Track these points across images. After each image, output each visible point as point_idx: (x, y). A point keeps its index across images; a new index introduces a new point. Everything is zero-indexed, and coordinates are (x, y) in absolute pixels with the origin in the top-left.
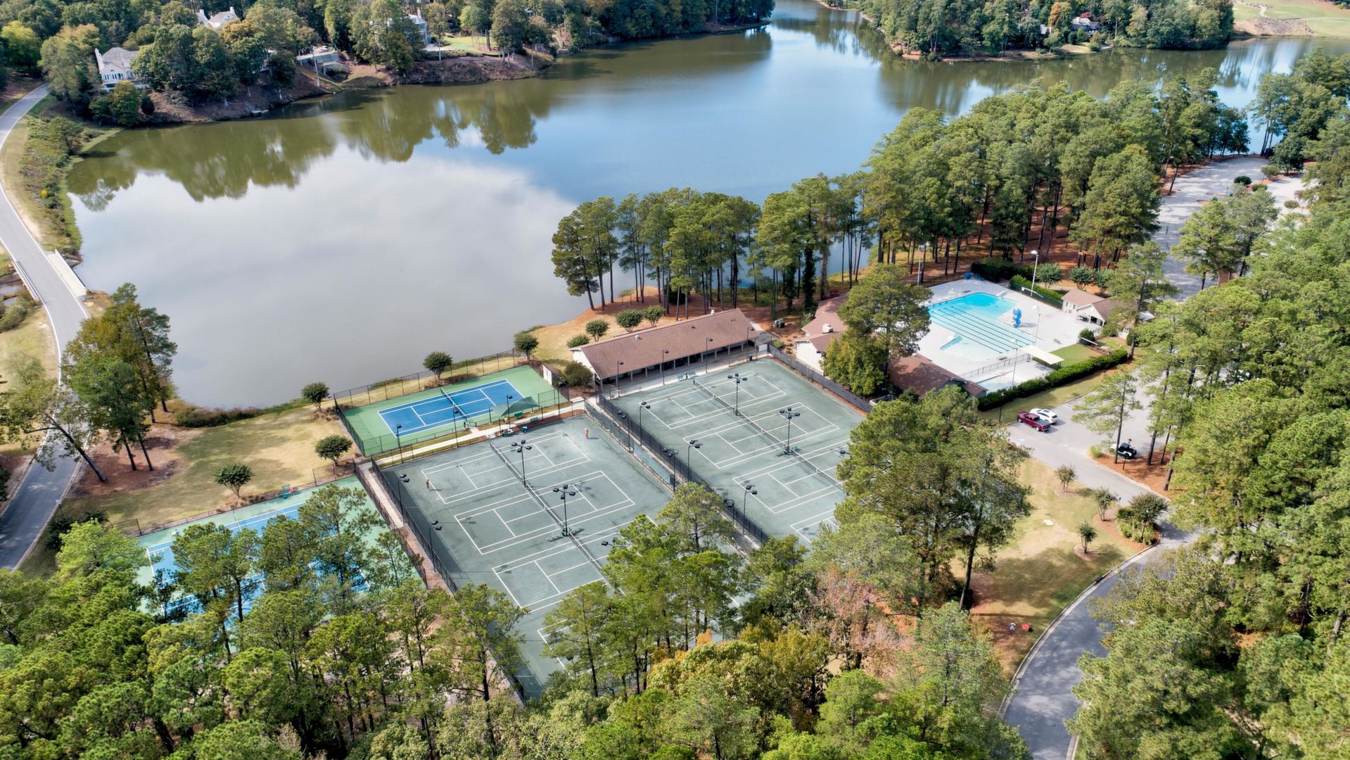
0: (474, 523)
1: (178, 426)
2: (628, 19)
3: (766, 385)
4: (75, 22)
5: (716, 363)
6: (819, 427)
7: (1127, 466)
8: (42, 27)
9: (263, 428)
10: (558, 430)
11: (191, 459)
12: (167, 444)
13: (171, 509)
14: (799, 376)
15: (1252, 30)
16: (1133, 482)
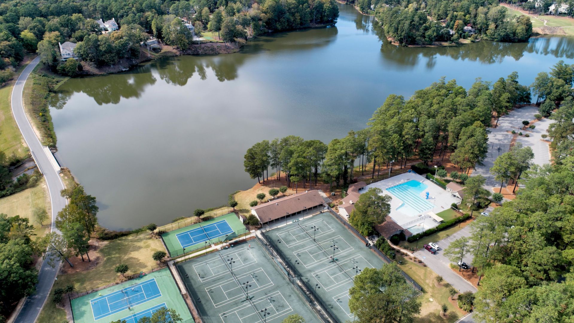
0: (213, 292)
1: (99, 239)
2: (278, 23)
3: (327, 226)
4: (51, 30)
5: (307, 214)
6: (346, 248)
7: (464, 273)
8: (37, 32)
9: (132, 241)
10: (245, 246)
11: (105, 256)
12: (95, 248)
13: (98, 281)
14: (339, 222)
15: (540, 32)
16: (466, 281)
